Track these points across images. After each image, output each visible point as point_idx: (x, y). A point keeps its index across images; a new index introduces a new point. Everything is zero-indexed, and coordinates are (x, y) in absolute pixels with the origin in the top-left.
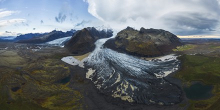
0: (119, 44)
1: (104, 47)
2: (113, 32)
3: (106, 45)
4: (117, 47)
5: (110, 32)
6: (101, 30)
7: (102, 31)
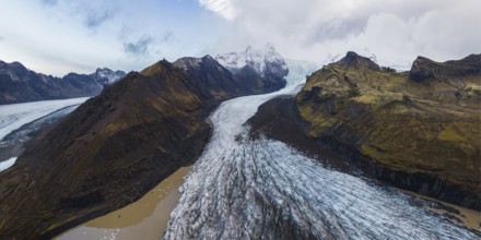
0: (320, 122)
1: (254, 136)
2: (286, 72)
3: (263, 125)
4: (313, 134)
5: (273, 70)
6: (241, 65)
7: (246, 69)
